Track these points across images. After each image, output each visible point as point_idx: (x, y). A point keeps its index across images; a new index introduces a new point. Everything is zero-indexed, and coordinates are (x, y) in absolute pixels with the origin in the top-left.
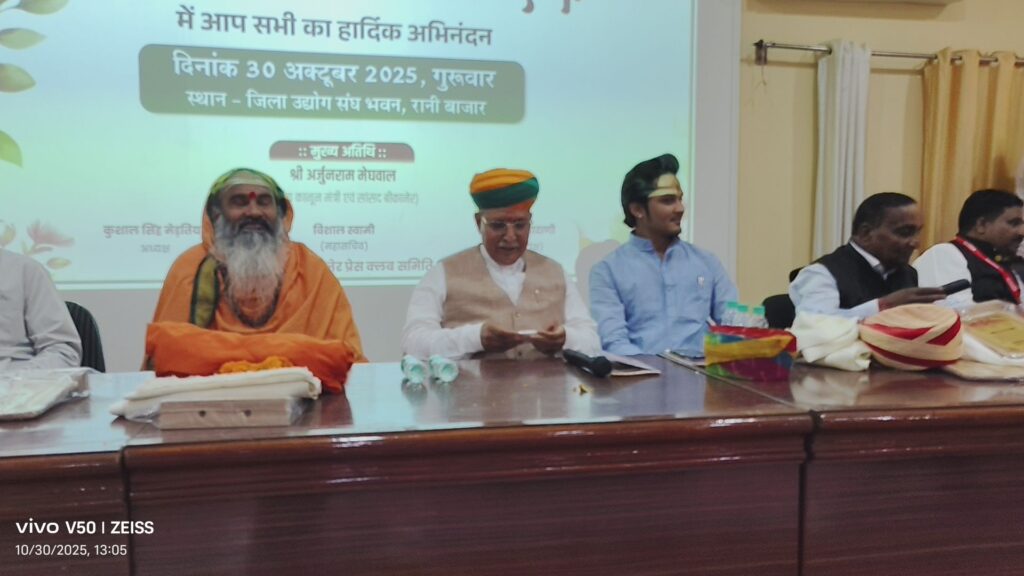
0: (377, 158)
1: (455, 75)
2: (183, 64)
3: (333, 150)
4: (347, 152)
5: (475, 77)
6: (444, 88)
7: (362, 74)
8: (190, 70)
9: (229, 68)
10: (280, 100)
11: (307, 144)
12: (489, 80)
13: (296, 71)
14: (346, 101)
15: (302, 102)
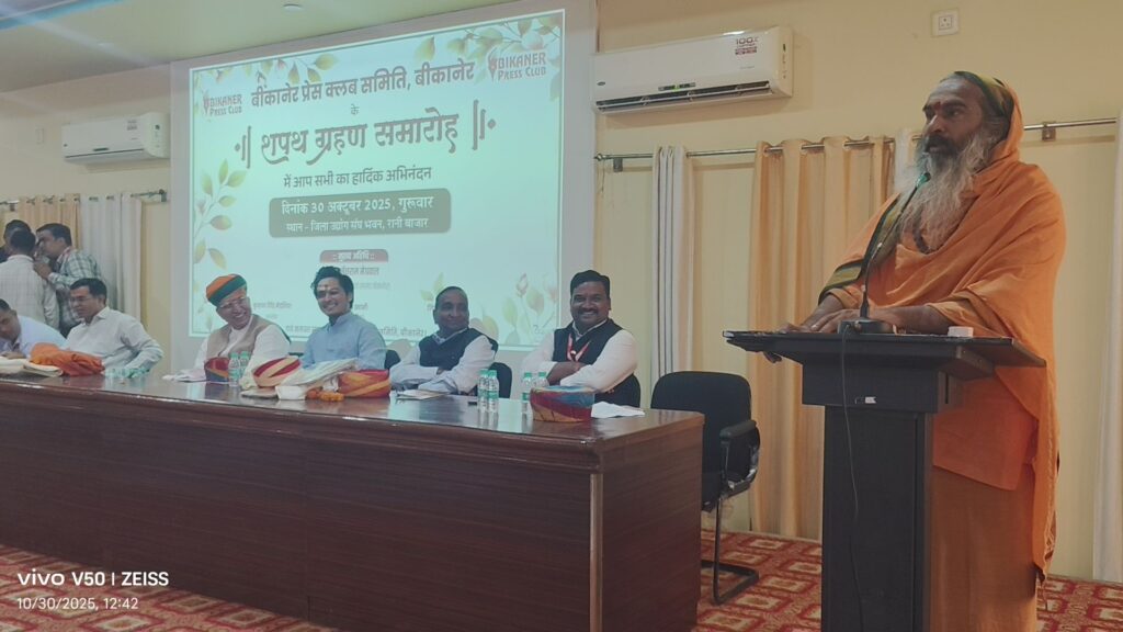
0: (369, 260)
1: (410, 201)
2: (286, 208)
3: (348, 255)
4: (356, 256)
5: (423, 202)
6: (405, 210)
7: (363, 205)
8: (288, 212)
9: (304, 208)
10: (325, 225)
11: (337, 252)
12: (430, 203)
13: (334, 206)
14: (357, 224)
15: (336, 226)
